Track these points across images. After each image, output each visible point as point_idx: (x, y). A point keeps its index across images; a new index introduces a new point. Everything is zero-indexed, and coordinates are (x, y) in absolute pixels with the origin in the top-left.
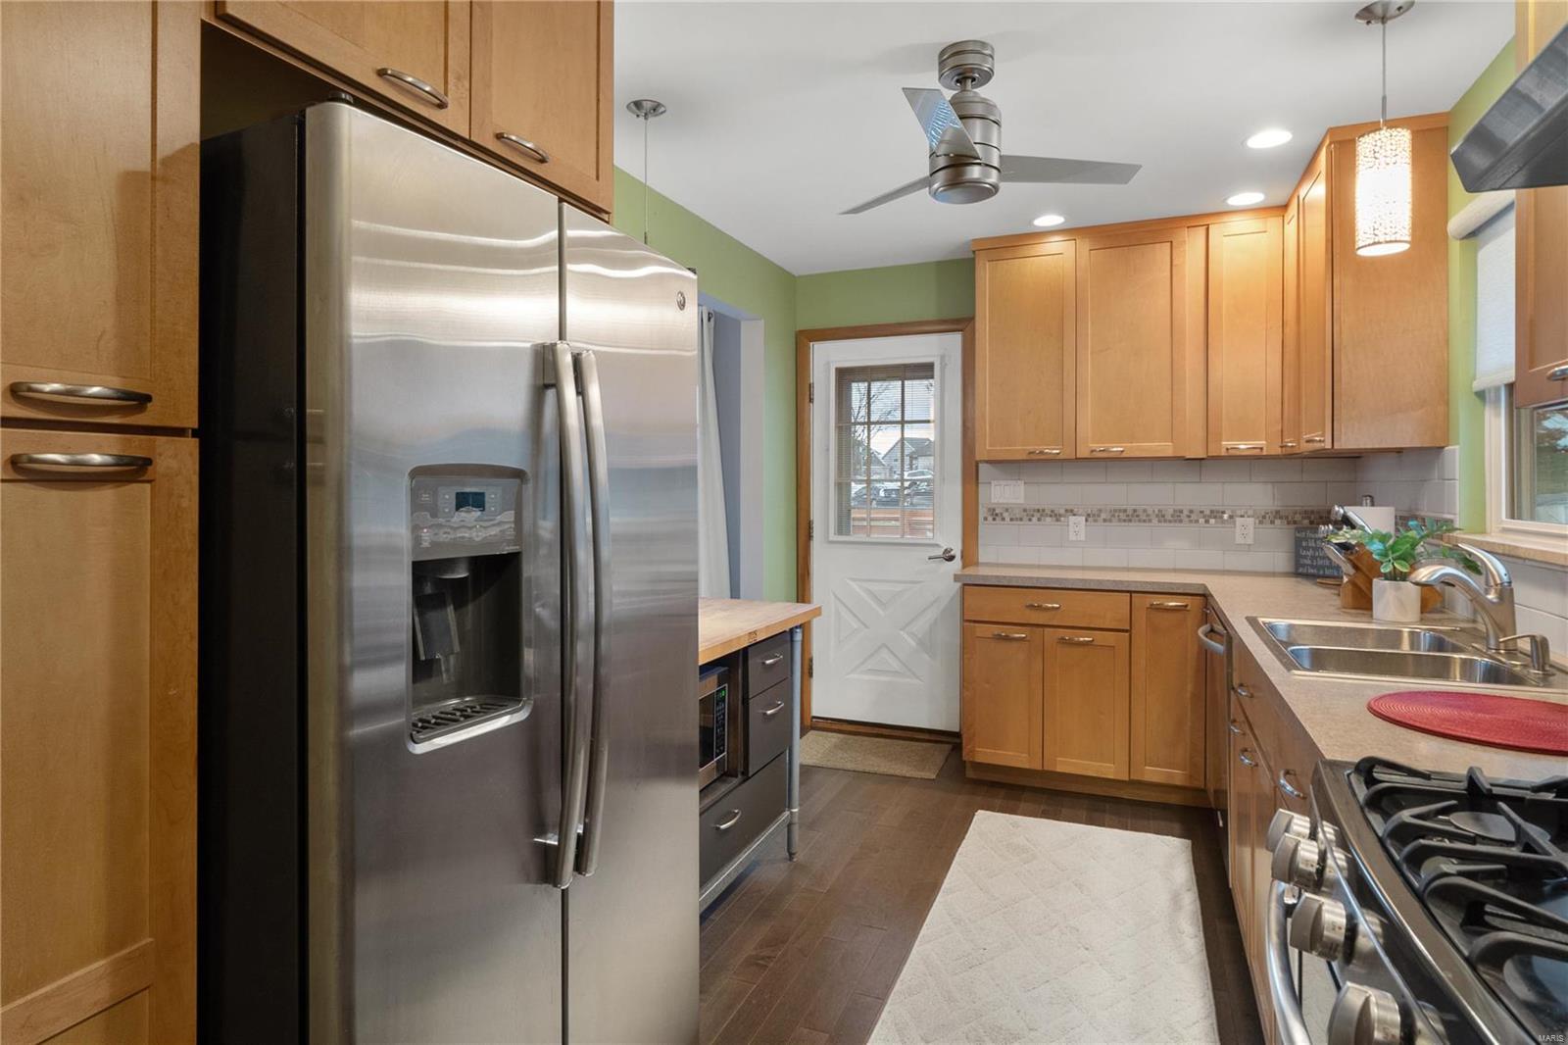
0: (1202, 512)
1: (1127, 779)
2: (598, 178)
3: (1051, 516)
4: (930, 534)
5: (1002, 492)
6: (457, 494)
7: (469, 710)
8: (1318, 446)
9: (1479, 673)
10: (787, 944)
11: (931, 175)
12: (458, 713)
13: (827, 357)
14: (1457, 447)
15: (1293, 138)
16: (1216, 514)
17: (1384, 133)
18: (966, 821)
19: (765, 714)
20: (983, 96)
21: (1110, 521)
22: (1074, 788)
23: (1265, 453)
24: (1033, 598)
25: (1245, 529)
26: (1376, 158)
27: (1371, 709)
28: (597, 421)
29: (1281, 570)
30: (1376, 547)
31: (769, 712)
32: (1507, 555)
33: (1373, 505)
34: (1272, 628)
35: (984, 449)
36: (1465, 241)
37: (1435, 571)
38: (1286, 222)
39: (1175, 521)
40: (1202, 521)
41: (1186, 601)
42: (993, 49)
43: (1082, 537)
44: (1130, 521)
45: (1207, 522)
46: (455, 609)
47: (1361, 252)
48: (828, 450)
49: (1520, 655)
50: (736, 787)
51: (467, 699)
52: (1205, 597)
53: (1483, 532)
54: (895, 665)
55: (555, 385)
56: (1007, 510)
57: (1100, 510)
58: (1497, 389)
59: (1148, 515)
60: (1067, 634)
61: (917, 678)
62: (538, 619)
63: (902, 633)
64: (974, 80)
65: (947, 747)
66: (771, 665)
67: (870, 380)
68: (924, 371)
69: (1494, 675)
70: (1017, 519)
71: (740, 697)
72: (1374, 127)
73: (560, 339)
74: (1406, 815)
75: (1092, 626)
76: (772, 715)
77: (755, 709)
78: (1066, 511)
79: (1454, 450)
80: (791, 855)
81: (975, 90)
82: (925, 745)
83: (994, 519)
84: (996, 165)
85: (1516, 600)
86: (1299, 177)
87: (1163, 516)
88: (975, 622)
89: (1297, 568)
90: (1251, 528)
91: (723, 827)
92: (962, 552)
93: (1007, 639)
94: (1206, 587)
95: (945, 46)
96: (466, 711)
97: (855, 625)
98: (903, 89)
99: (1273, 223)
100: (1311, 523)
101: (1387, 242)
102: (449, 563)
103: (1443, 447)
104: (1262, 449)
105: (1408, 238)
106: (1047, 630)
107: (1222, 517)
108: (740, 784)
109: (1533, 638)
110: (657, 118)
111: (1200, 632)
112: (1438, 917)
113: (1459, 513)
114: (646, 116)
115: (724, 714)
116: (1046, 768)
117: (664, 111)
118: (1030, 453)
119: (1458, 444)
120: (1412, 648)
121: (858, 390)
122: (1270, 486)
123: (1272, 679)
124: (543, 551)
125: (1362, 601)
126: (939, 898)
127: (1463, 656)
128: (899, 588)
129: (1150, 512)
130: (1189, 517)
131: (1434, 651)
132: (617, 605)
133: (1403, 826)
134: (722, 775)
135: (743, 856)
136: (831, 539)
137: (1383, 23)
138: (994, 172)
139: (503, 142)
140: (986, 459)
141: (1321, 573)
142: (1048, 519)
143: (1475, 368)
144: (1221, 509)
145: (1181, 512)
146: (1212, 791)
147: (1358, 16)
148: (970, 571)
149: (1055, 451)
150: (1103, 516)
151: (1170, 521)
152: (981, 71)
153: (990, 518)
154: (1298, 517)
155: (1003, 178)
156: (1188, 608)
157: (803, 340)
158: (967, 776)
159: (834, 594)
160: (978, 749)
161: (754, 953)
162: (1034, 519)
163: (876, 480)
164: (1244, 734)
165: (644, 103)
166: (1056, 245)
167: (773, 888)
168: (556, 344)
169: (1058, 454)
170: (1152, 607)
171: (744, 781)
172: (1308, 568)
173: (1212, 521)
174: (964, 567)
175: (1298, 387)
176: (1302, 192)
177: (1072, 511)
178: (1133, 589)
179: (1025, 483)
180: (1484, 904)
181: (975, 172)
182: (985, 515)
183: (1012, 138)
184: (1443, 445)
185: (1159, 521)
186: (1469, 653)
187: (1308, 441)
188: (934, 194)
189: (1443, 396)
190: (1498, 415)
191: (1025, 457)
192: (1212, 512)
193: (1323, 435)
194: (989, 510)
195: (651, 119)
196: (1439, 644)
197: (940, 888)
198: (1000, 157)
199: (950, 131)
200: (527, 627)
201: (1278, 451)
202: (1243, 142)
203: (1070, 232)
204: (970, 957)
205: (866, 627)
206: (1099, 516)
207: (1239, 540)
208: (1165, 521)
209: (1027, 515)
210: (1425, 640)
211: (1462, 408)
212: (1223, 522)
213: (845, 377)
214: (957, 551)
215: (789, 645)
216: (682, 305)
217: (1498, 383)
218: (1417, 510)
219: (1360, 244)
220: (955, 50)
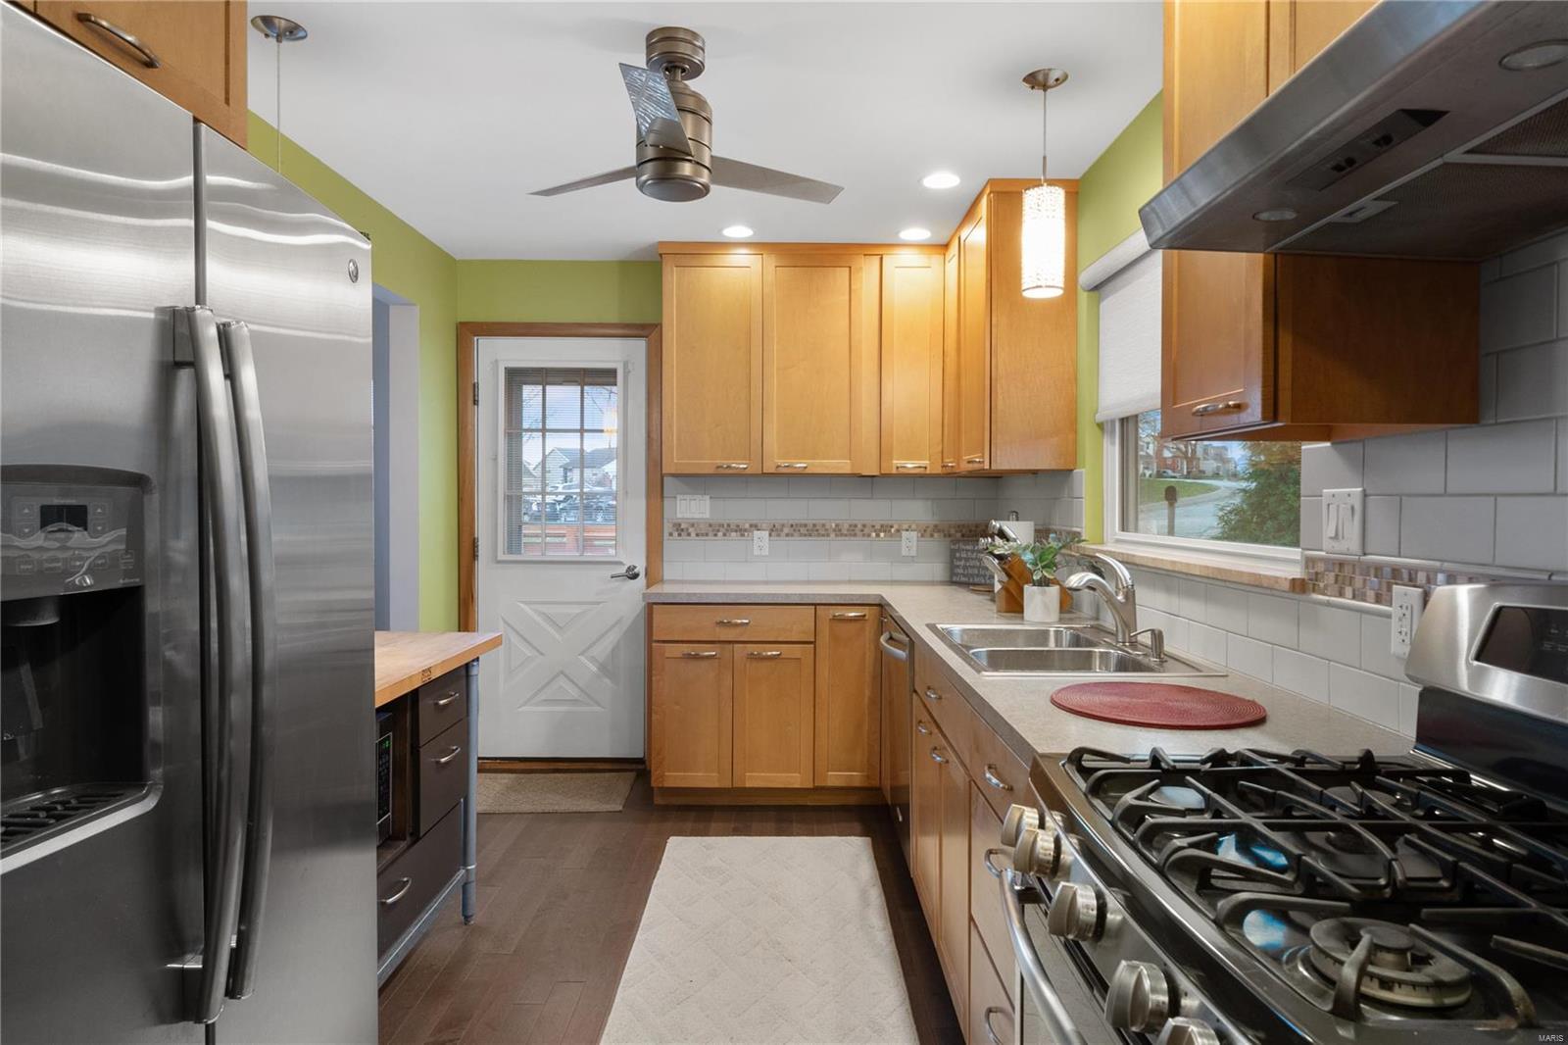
0: (873, 526)
1: (811, 786)
2: (227, 101)
3: (736, 531)
4: (612, 551)
5: (691, 507)
6: (43, 508)
7: (59, 807)
8: (976, 466)
9: (1113, 662)
10: (471, 1021)
11: (639, 165)
12: (42, 814)
13: (495, 355)
14: (1083, 470)
15: (961, 183)
16: (886, 528)
17: (1045, 189)
18: (658, 851)
19: (438, 762)
20: (693, 89)
21: (792, 535)
22: (762, 802)
23: (928, 472)
24: (724, 615)
25: (910, 541)
26: (1039, 210)
27: (1054, 702)
28: (253, 413)
29: (939, 579)
30: (1028, 557)
31: (443, 760)
32: (1127, 562)
33: (1017, 520)
34: (950, 632)
35: (673, 461)
36: (1092, 293)
37: (1084, 577)
38: (947, 259)
39: (851, 535)
40: (874, 534)
41: (865, 611)
42: (704, 42)
43: (766, 552)
44: (810, 535)
45: (878, 535)
46: (33, 669)
47: (1027, 294)
48: (495, 459)
49: (1139, 646)
50: (405, 851)
51: (57, 791)
52: (882, 607)
53: (1102, 543)
54: (574, 693)
55: (195, 364)
56: (693, 525)
57: (783, 525)
58: (1113, 422)
59: (826, 530)
60: (755, 649)
61: (599, 705)
62: (168, 666)
63: (582, 658)
64: (684, 70)
65: (632, 775)
66: (445, 705)
67: (544, 384)
68: (603, 377)
69: (1124, 665)
70: (702, 535)
71: (408, 746)
72: (1036, 183)
73: (197, 303)
74: (1129, 798)
75: (780, 639)
76: (446, 763)
77: (426, 759)
78: (751, 526)
79: (1081, 473)
80: (467, 918)
81: (686, 82)
82: (607, 775)
83: (680, 535)
84: (707, 165)
85: (1137, 601)
86: (959, 220)
87: (840, 530)
88: (664, 642)
89: (951, 577)
90: (915, 539)
91: (390, 901)
92: (646, 570)
93: (697, 657)
94: (882, 597)
95: (655, 28)
96: (56, 809)
97: (529, 652)
98: (620, 64)
99: (936, 260)
100: (963, 536)
101: (1047, 287)
102: (30, 606)
103: (1072, 470)
104: (926, 468)
105: (1062, 285)
106: (736, 646)
107: (890, 531)
108: (409, 847)
109: (1153, 631)
110: (291, 43)
111: (882, 640)
112: (1179, 887)
113: (1086, 529)
114: (279, 38)
115: (388, 768)
116: (734, 786)
117: (305, 37)
118: (718, 467)
119: (1084, 467)
120: (1057, 646)
121: (530, 393)
122: (929, 503)
123: (968, 681)
124: (175, 579)
125: (1014, 605)
126: (640, 936)
127: (1102, 650)
128: (576, 610)
129: (828, 527)
130: (862, 531)
131: (1073, 647)
132: (279, 643)
133: (1131, 809)
134: (387, 839)
135: (413, 930)
136: (499, 558)
137: (1045, 90)
138: (706, 171)
139: (87, 27)
140: (673, 472)
141: (971, 580)
142: (733, 534)
143: (1098, 402)
144: (890, 523)
145: (856, 526)
146: (889, 788)
147: (1025, 80)
148: (654, 589)
149: (741, 466)
150: (786, 530)
151: (846, 535)
152: (691, 63)
153: (676, 534)
154: (953, 531)
155: (714, 181)
156: (867, 617)
157: (466, 334)
158: (656, 802)
159: (503, 618)
160: (667, 774)
161: (432, 1039)
162: (720, 534)
163: (527, 493)
164: (931, 734)
165: (276, 21)
166: (741, 258)
167: (449, 959)
168: (194, 309)
169: (745, 469)
170: (835, 619)
171: (414, 843)
172: (962, 577)
173: (882, 535)
174: (648, 586)
175: (959, 413)
176: (964, 233)
177: (756, 526)
178: (818, 602)
179: (711, 498)
180: (1211, 870)
181: (686, 169)
182: (671, 530)
183: (723, 140)
184: (1072, 467)
185: (836, 535)
186: (1103, 646)
187: (969, 462)
188: (641, 186)
189: (1070, 423)
190: (1113, 443)
191: (711, 471)
192: (882, 526)
193: (983, 457)
194: (675, 525)
195: (285, 43)
196: (1077, 641)
197: (638, 926)
198: (712, 157)
199: (659, 121)
200: (153, 678)
201: (938, 470)
202: (920, 181)
203: (759, 246)
204: (678, 992)
205: (542, 654)
206: (782, 530)
207: (904, 552)
208: (842, 535)
209: (713, 530)
210: (1066, 637)
211: (1087, 435)
212: (891, 536)
213: (517, 378)
214: (641, 568)
215: (464, 682)
216: (354, 277)
217: (1113, 417)
218: (1050, 524)
219: (1024, 287)
220: (667, 35)
